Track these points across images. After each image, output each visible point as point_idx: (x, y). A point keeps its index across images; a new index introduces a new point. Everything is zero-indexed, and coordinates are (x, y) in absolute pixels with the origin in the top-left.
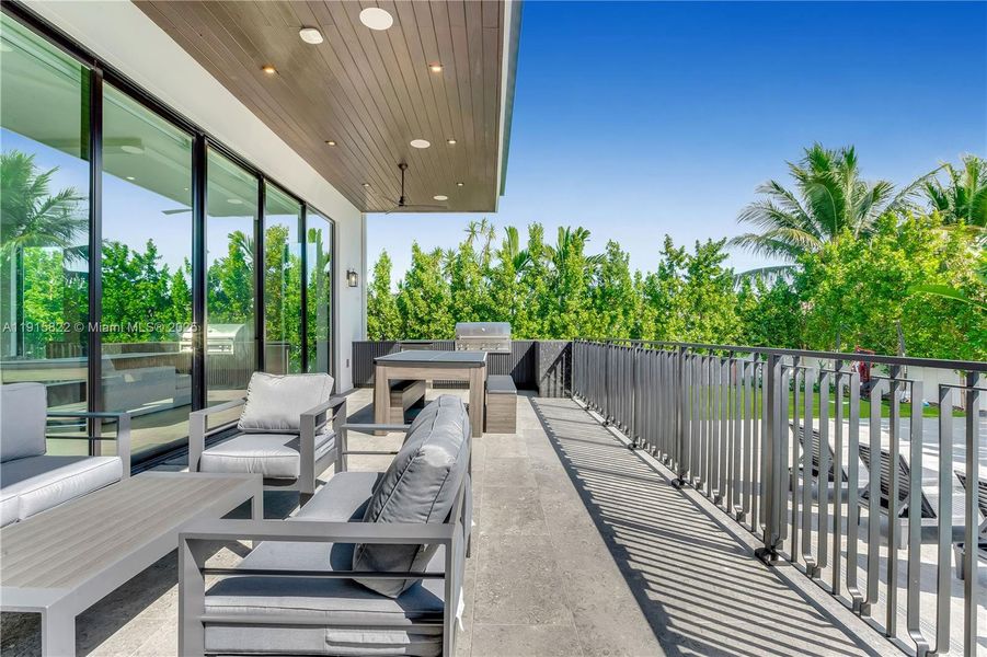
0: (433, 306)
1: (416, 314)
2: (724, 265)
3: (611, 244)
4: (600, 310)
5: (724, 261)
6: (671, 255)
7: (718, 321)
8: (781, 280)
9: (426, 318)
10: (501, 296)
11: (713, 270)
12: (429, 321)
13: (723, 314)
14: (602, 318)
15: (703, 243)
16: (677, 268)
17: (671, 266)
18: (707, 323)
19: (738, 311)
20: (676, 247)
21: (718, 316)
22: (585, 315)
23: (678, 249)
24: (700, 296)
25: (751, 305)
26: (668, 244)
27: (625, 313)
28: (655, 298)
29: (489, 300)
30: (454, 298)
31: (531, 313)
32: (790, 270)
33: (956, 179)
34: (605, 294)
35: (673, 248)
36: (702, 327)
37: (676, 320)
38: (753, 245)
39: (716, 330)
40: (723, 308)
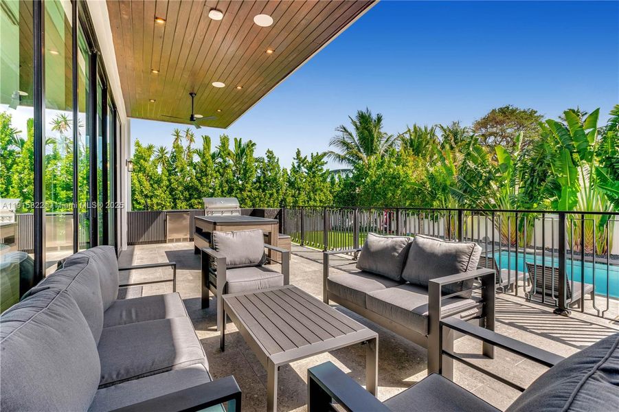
0: (155, 186)
1: (142, 192)
2: (325, 168)
3: (268, 151)
4: (264, 190)
5: (325, 165)
6: (300, 160)
7: (323, 198)
8: (347, 176)
9: (150, 194)
10: (204, 180)
11: (320, 170)
12: (151, 197)
13: (324, 193)
14: (265, 195)
15: (315, 154)
16: (302, 168)
17: (299, 166)
18: (317, 198)
19: (330, 191)
20: (302, 156)
21: (322, 194)
22: (255, 193)
23: (303, 158)
24: (314, 183)
25: (337, 189)
26: (298, 153)
27: (277, 192)
28: (292, 184)
29: (197, 183)
30: (169, 180)
31: (223, 192)
32: (351, 171)
33: (411, 135)
34: (267, 181)
35: (301, 156)
36: (315, 200)
37: (303, 197)
38: (333, 157)
39: (321, 201)
40: (325, 190)
